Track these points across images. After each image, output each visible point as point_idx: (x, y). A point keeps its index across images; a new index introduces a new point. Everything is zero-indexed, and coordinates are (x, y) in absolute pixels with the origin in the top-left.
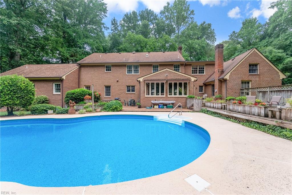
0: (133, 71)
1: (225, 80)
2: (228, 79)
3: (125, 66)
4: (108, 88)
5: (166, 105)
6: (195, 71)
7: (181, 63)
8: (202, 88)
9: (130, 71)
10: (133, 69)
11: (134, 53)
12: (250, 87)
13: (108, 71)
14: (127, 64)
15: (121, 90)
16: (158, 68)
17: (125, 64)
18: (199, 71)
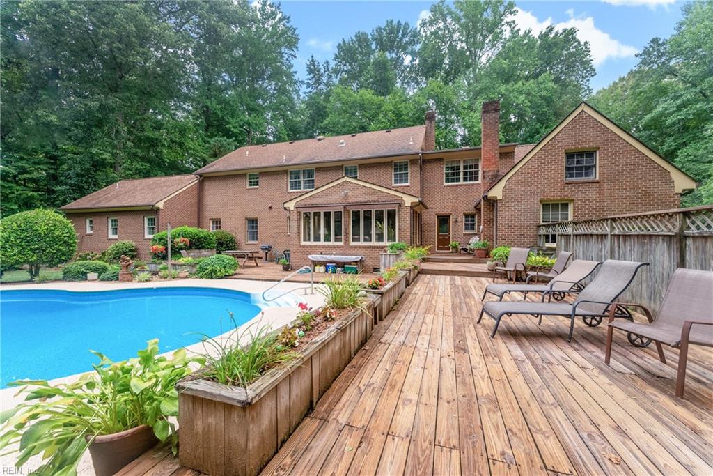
0: (302, 182)
1: (493, 202)
2: (500, 197)
3: (285, 172)
4: (253, 222)
5: (341, 265)
6: (453, 174)
7: (411, 157)
8: (474, 221)
9: (296, 184)
10: (302, 179)
11: (319, 140)
12: (570, 218)
13: (254, 185)
14: (290, 169)
15: (277, 227)
17: (285, 168)
18: (465, 174)
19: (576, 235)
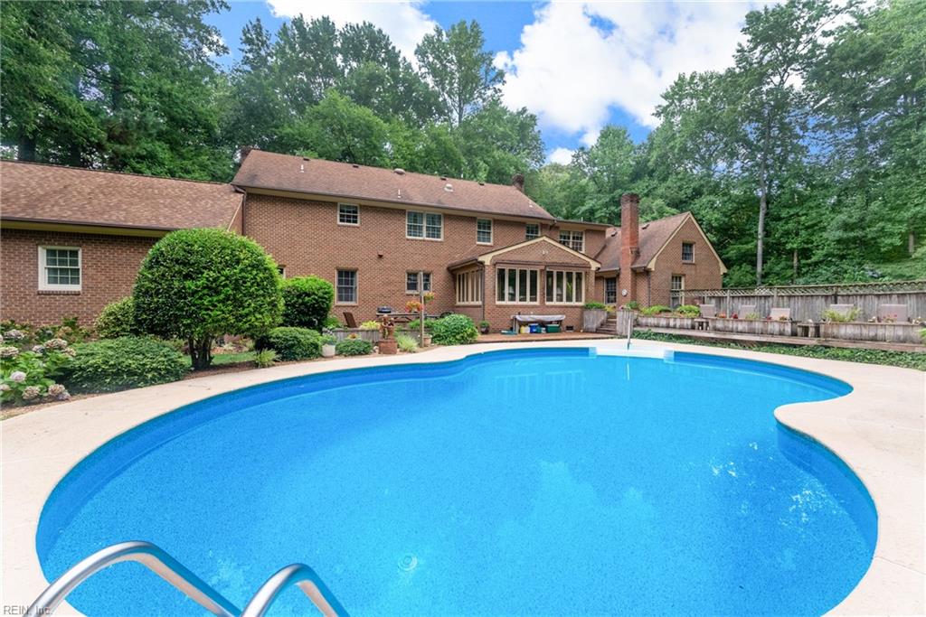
0: (424, 229)
1: (647, 272)
2: (653, 269)
3: (402, 212)
4: (347, 276)
5: (542, 324)
6: (564, 243)
7: (543, 222)
9: (414, 230)
10: (425, 224)
11: (398, 173)
12: (683, 288)
13: (349, 221)
14: (409, 209)
15: (389, 283)
16: (489, 228)
17: (402, 207)
18: (573, 243)
19: (733, 297)
